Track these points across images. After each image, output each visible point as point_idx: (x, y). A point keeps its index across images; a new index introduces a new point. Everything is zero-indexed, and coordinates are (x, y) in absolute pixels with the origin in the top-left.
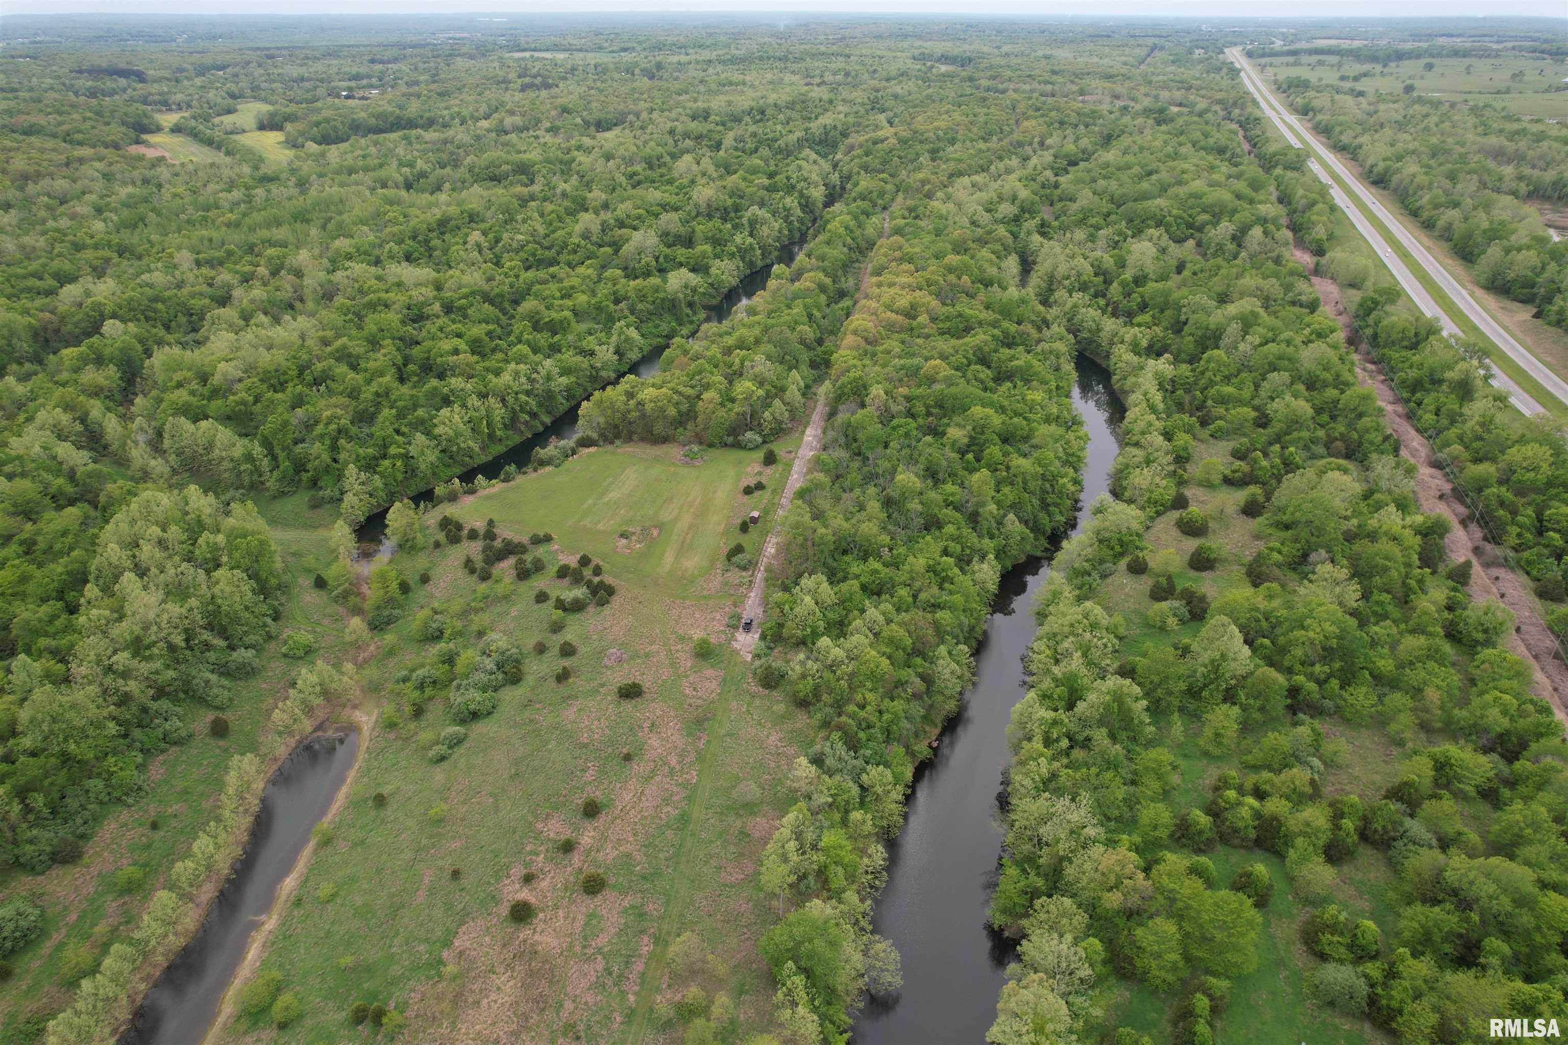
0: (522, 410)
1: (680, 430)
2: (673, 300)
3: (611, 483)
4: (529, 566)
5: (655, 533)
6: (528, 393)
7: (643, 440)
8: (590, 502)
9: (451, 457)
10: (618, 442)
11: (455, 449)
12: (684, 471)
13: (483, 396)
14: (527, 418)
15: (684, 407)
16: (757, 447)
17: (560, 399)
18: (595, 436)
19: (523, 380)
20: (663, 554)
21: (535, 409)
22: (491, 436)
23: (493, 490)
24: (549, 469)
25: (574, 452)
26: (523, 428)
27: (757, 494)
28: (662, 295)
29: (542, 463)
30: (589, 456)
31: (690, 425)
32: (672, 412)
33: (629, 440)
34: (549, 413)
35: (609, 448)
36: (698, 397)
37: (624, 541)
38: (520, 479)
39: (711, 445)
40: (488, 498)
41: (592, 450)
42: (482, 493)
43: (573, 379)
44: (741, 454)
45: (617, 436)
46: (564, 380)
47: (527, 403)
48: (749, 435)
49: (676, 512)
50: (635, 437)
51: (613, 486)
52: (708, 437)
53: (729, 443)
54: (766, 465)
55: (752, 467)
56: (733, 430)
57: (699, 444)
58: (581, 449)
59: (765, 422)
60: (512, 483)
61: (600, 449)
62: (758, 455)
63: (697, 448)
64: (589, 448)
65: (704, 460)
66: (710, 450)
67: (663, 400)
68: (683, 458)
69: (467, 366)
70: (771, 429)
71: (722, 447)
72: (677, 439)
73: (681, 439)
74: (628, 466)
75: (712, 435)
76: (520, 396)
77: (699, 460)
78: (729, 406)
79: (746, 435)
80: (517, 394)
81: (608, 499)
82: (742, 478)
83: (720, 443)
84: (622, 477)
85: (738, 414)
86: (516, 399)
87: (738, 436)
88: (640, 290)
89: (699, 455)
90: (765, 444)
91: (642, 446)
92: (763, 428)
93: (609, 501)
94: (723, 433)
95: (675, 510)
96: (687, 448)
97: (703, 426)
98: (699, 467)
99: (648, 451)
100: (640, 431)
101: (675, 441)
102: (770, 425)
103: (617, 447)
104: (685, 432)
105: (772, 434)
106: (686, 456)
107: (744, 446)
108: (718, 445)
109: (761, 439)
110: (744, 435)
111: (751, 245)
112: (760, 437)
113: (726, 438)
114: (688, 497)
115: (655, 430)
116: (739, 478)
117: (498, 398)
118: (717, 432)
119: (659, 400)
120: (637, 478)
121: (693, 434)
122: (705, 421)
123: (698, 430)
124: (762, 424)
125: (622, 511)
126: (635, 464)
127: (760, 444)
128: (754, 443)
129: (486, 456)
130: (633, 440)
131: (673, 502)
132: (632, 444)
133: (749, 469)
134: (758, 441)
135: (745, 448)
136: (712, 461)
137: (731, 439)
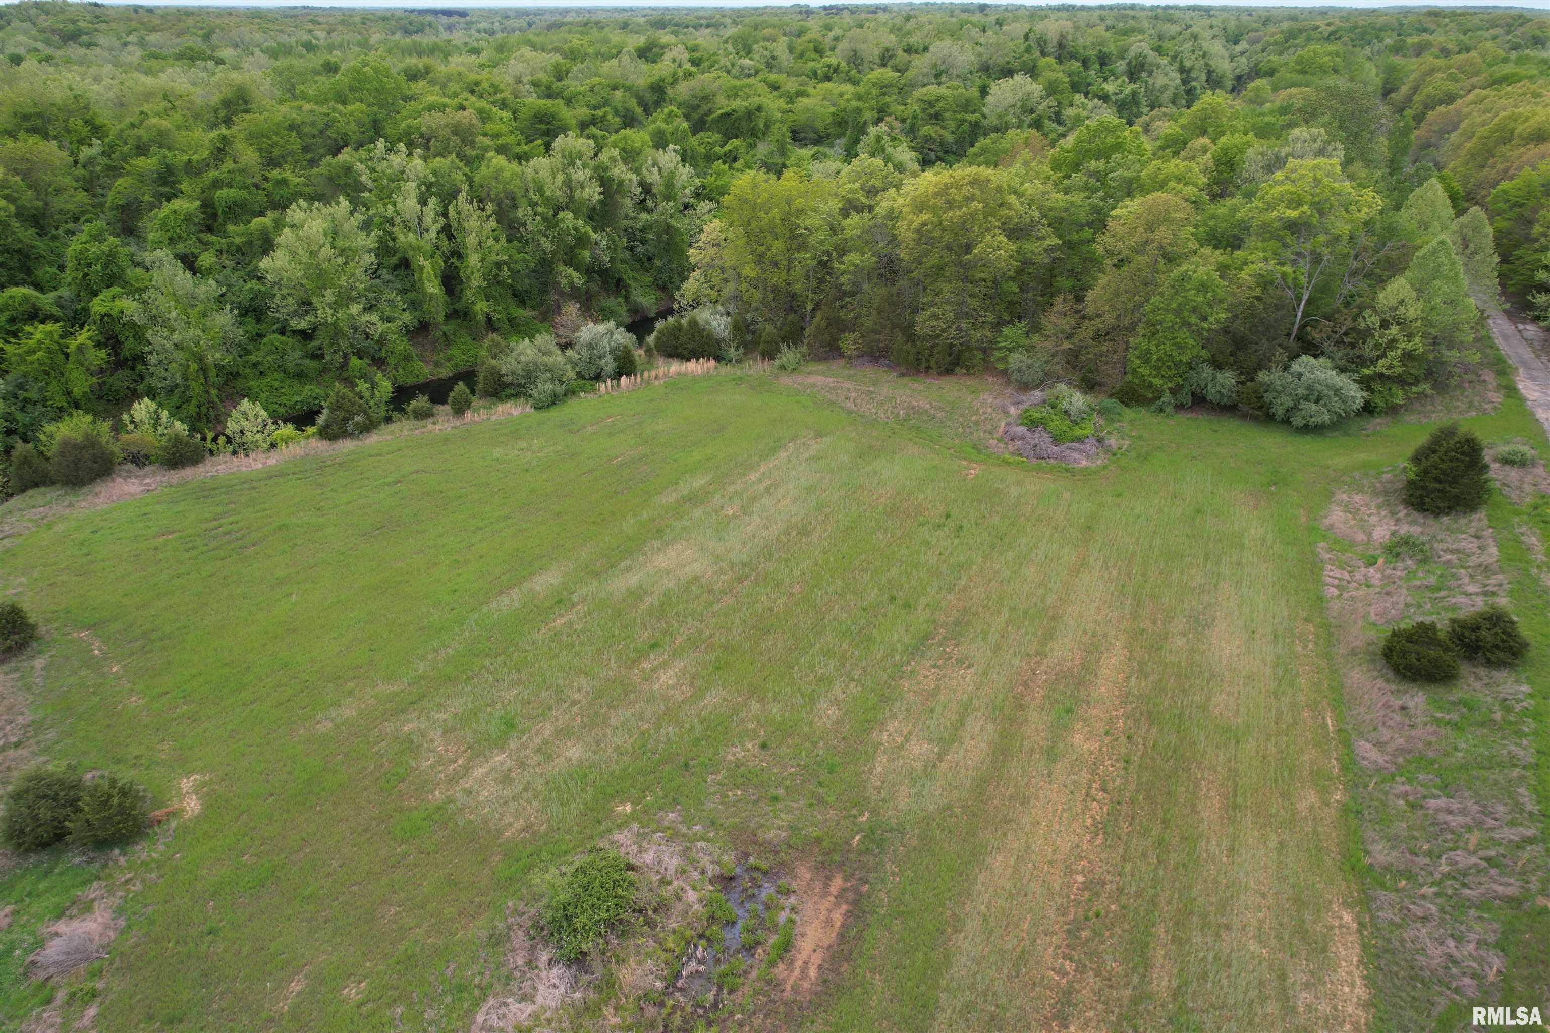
0: (567, 257)
1: (1013, 332)
3: (694, 499)
6: (598, 216)
7: (875, 354)
9: (318, 354)
10: (788, 355)
11: (304, 322)
12: (1027, 485)
14: (579, 281)
15: (1044, 245)
16: (1338, 426)
18: (719, 325)
21: (606, 261)
24: (510, 410)
25: (624, 368)
27: (1484, 687)
28: (972, 117)
29: (501, 391)
30: (676, 383)
31: (1056, 318)
32: (999, 250)
33: (827, 349)
35: (757, 368)
36: (1099, 222)
39: (1133, 396)
41: (696, 367)
44: (1273, 444)
45: (793, 336)
47: (583, 240)
48: (1315, 371)
50: (848, 342)
51: (697, 513)
52: (1125, 362)
53: (1212, 393)
54: (1437, 513)
55: (1352, 511)
56: (1240, 344)
57: (1089, 385)
58: (660, 361)
59: (1385, 325)
60: (346, 446)
61: (726, 370)
62: (1362, 456)
63: (1078, 400)
64: (688, 360)
65: (1109, 451)
66: (1129, 414)
67: (969, 199)
68: (1021, 430)
69: (455, 133)
70: (1408, 356)
71: (1179, 407)
72: (1004, 359)
73: (1016, 359)
74: (793, 439)
75: (1145, 358)
76: (561, 215)
77: (1090, 446)
78: (1218, 256)
79: (1295, 367)
80: (558, 209)
81: (633, 580)
82: (1332, 573)
83: (1173, 392)
84: (753, 476)
85: (1265, 282)
86: (551, 222)
87: (1259, 367)
88: (931, 104)
89: (1088, 429)
90: (1393, 410)
91: (870, 372)
92: (1368, 351)
93: (637, 594)
94: (1192, 348)
95: (974, 725)
96: (1037, 394)
97: (1109, 319)
98: (1086, 473)
99: (885, 390)
100: (868, 323)
101: (989, 368)
102: (1410, 337)
103: (783, 368)
104: (1036, 338)
105: (1400, 381)
106: (1033, 424)
107: (1280, 412)
108: (1167, 397)
109: (1369, 389)
110: (1286, 368)
111: (1134, 94)
112: (1365, 383)
113: (1207, 371)
114: (1049, 635)
115: (924, 323)
116: (1314, 568)
117: (490, 208)
118: (1168, 346)
119: (951, 204)
120: (810, 490)
121: (1066, 345)
122: (1124, 297)
123: (1087, 330)
124: (1368, 333)
125: (667, 678)
126: (819, 435)
127: (1368, 409)
128: (1337, 406)
129: (437, 365)
130: (841, 355)
131: (960, 662)
132: (837, 366)
133: (1336, 516)
134: (1356, 395)
135: (1286, 421)
136: (1144, 458)
137: (1227, 379)
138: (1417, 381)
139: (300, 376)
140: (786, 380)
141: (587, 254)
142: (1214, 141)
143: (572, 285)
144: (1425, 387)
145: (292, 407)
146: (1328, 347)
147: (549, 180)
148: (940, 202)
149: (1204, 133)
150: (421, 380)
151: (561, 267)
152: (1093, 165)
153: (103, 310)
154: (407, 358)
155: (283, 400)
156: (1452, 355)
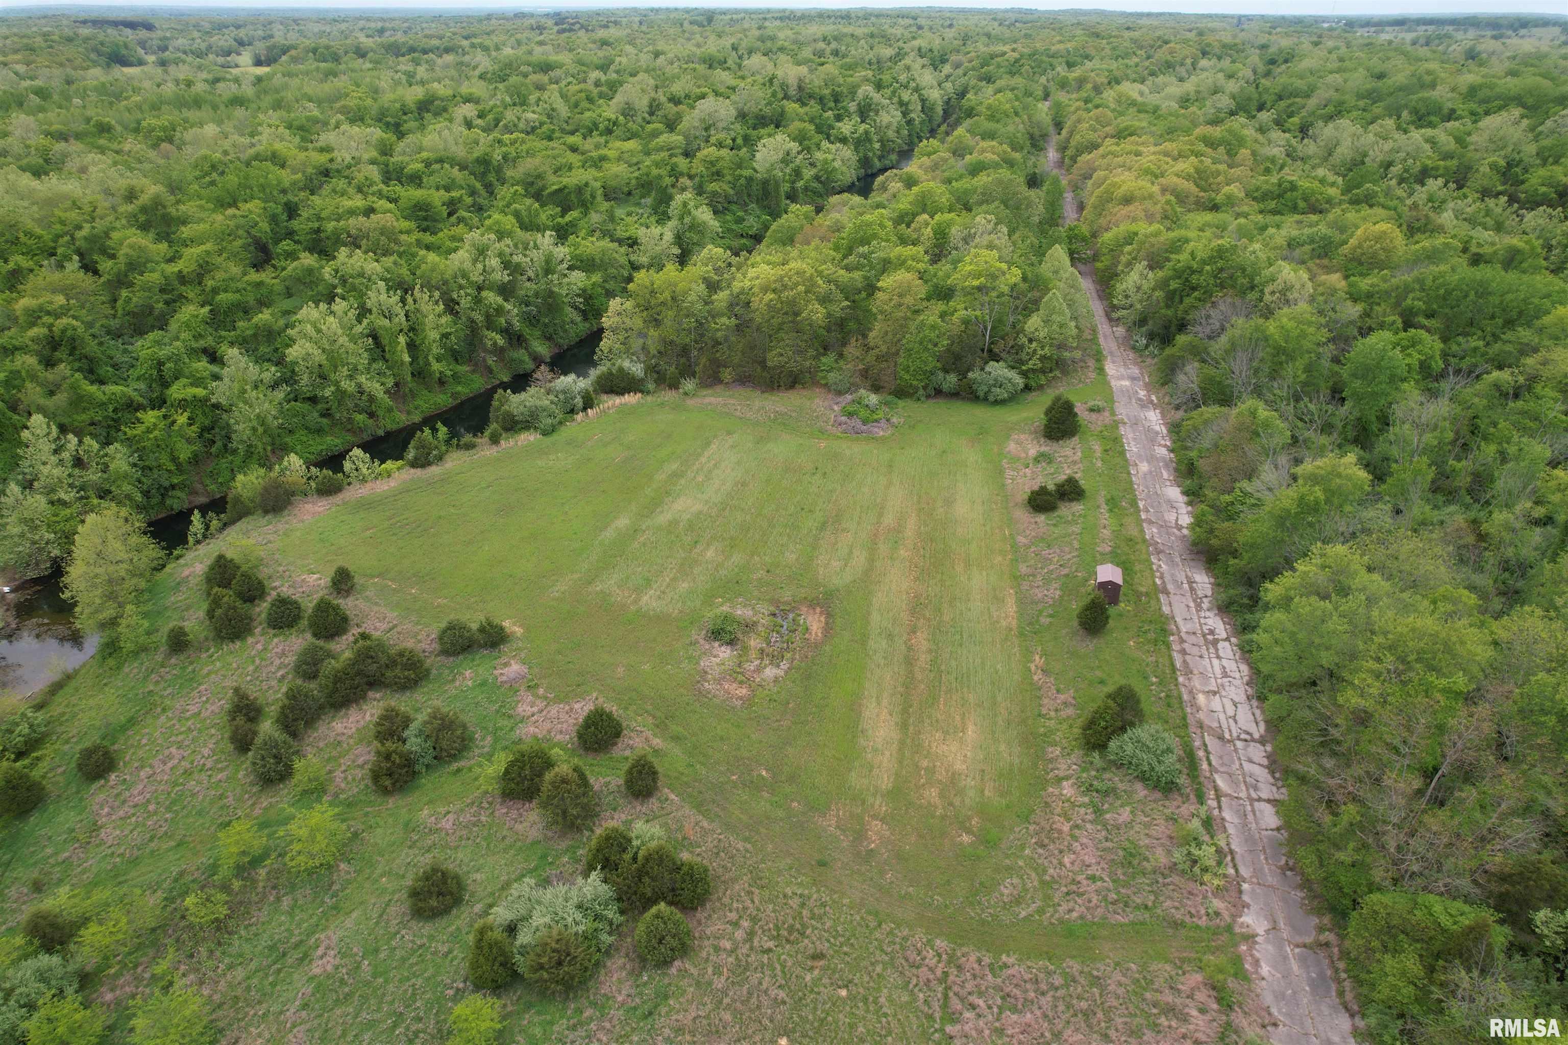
0: (490, 324)
1: (828, 360)
2: (765, 183)
3: (676, 476)
4: (414, 743)
5: (815, 623)
6: (506, 291)
7: (744, 380)
8: (623, 522)
9: (326, 414)
10: (689, 385)
11: (328, 392)
12: (852, 449)
13: (404, 288)
14: (501, 341)
15: (840, 306)
16: (1012, 399)
17: (571, 314)
18: (637, 369)
19: (494, 262)
20: (855, 707)
21: (517, 324)
22: (420, 374)
23: (383, 487)
24: (527, 438)
25: (588, 404)
26: (491, 360)
27: (1067, 510)
28: (747, 173)
29: (513, 425)
30: (624, 411)
31: (852, 350)
32: (816, 313)
33: (712, 379)
34: (549, 338)
35: (669, 396)
36: (871, 289)
37: (724, 653)
38: (455, 461)
39: (902, 393)
40: (366, 505)
41: (630, 399)
42: (354, 493)
43: (597, 278)
44: (980, 413)
45: (687, 371)
46: (578, 279)
47: (499, 311)
48: (998, 370)
49: (860, 559)
50: (727, 374)
51: (683, 482)
52: (895, 373)
53: (945, 387)
54: (1057, 439)
55: (1019, 443)
56: (957, 358)
57: (876, 388)
58: (604, 397)
59: (1031, 341)
60: (434, 470)
61: (649, 398)
62: (1025, 415)
63: (873, 399)
64: (623, 394)
65: (893, 426)
66: (901, 403)
67: (796, 285)
68: (844, 419)
69: (382, 234)
70: (1043, 358)
71: (928, 397)
72: (825, 378)
73: (832, 377)
74: (715, 437)
75: (907, 369)
76: (484, 294)
77: (883, 423)
78: (941, 306)
79: (987, 369)
80: (480, 289)
81: (669, 516)
82: (1009, 473)
83: (925, 388)
84: (703, 460)
85: (966, 322)
86: (478, 300)
87: (969, 370)
88: (712, 164)
89: (880, 415)
90: (1041, 387)
91: (742, 392)
92: (1024, 356)
93: (674, 523)
94: (932, 363)
95: (856, 552)
96: (849, 397)
97: (884, 348)
98: (883, 440)
99: (757, 403)
100: (736, 360)
101: (815, 383)
102: (1042, 348)
103: (686, 394)
104: (842, 363)
105: (1043, 371)
106: (850, 415)
107: (981, 394)
108: (921, 392)
109: (1027, 378)
110: (982, 369)
111: (866, 132)
112: (1024, 374)
113: (941, 375)
114: (881, 515)
115: (773, 359)
116: (1001, 472)
117: (437, 294)
118: (918, 362)
119: (785, 287)
120: (739, 463)
121: (861, 367)
122: (890, 336)
123: (870, 358)
124: (1022, 347)
125: (710, 554)
126: (729, 433)
127: (1027, 388)
128: (1011, 388)
129: (409, 413)
130: (721, 382)
131: (843, 530)
132: (719, 389)
133: (1012, 446)
134: (1019, 381)
135: (986, 399)
136: (913, 427)
137: (952, 378)
138: (1051, 371)
139: (319, 431)
140: (690, 402)
141: (503, 320)
142: (932, 217)
143: (495, 344)
144: (1057, 373)
145: (319, 454)
146: (1003, 355)
147: (471, 268)
148: (778, 285)
149: (924, 211)
150: (401, 425)
151: (487, 333)
152: (861, 249)
153: (181, 397)
154: (390, 410)
155: (312, 449)
156: (1067, 354)
